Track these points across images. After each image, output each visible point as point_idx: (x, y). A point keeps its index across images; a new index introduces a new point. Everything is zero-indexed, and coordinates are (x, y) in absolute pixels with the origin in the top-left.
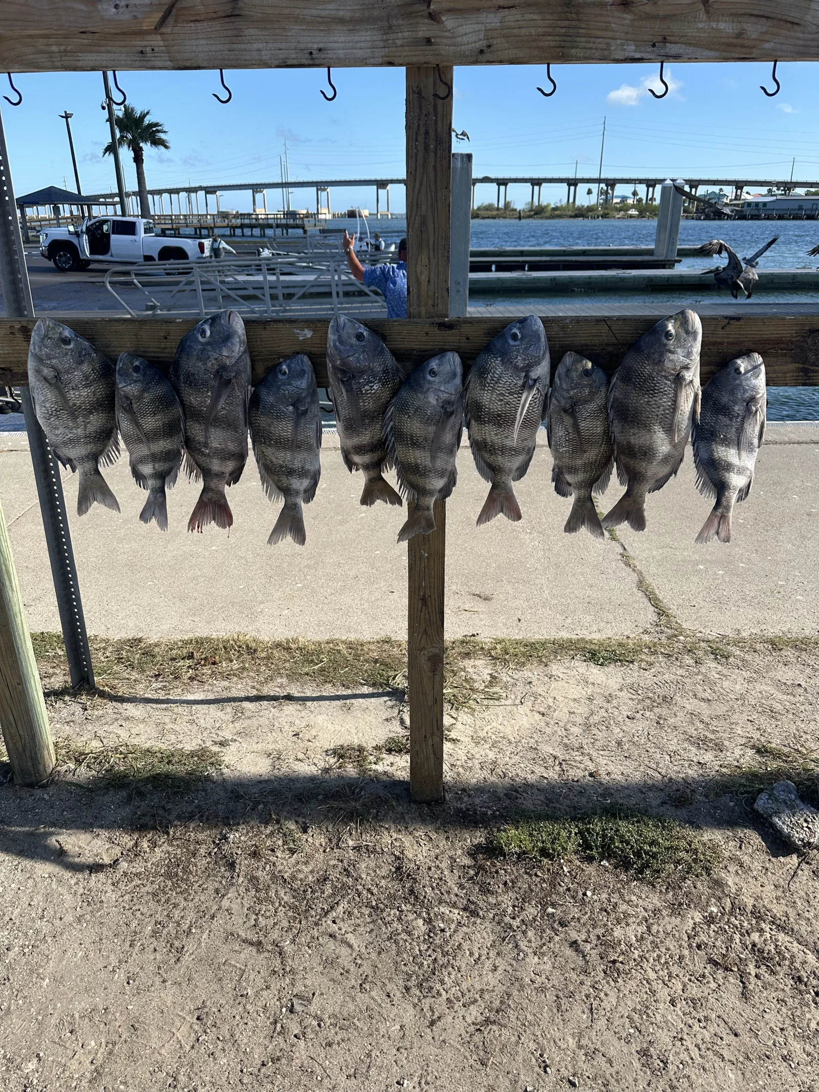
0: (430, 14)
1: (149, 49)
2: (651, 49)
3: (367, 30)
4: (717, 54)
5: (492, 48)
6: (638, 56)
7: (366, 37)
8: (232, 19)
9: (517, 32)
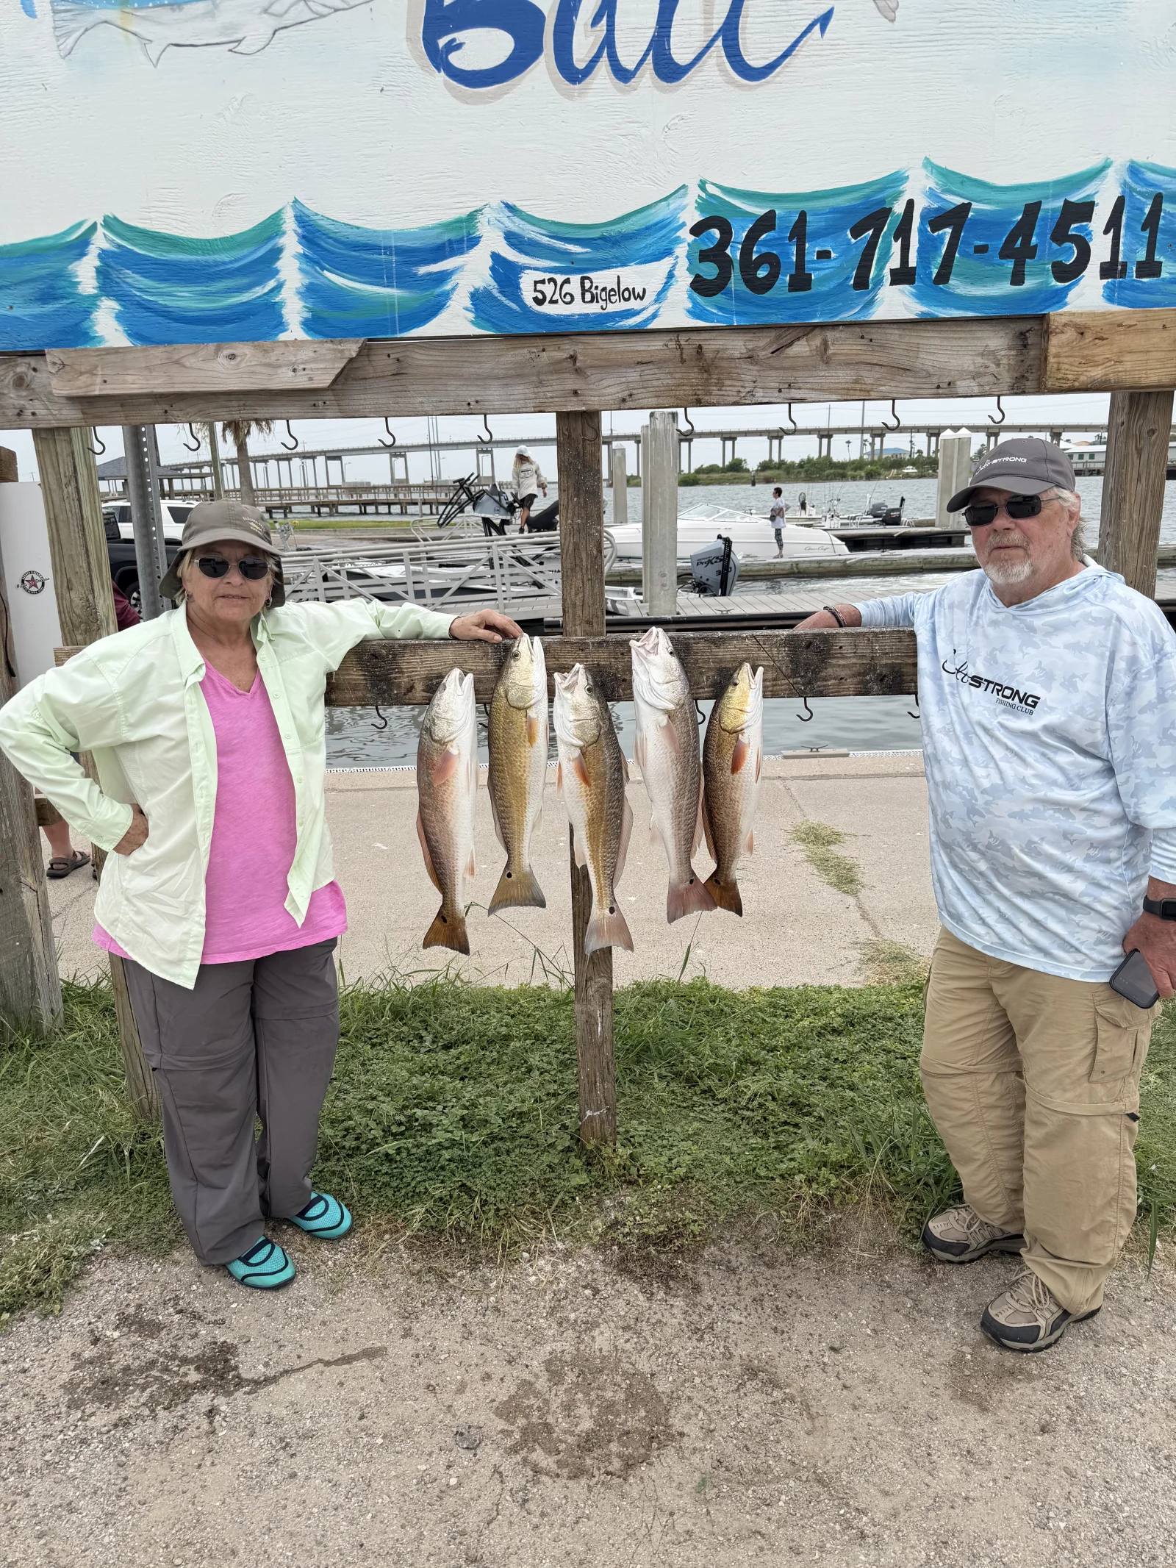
0: (576, 370)
1: (321, 403)
2: (777, 394)
3: (519, 385)
4: (838, 396)
5: (632, 398)
6: (766, 399)
7: (520, 390)
8: (398, 377)
9: (656, 383)
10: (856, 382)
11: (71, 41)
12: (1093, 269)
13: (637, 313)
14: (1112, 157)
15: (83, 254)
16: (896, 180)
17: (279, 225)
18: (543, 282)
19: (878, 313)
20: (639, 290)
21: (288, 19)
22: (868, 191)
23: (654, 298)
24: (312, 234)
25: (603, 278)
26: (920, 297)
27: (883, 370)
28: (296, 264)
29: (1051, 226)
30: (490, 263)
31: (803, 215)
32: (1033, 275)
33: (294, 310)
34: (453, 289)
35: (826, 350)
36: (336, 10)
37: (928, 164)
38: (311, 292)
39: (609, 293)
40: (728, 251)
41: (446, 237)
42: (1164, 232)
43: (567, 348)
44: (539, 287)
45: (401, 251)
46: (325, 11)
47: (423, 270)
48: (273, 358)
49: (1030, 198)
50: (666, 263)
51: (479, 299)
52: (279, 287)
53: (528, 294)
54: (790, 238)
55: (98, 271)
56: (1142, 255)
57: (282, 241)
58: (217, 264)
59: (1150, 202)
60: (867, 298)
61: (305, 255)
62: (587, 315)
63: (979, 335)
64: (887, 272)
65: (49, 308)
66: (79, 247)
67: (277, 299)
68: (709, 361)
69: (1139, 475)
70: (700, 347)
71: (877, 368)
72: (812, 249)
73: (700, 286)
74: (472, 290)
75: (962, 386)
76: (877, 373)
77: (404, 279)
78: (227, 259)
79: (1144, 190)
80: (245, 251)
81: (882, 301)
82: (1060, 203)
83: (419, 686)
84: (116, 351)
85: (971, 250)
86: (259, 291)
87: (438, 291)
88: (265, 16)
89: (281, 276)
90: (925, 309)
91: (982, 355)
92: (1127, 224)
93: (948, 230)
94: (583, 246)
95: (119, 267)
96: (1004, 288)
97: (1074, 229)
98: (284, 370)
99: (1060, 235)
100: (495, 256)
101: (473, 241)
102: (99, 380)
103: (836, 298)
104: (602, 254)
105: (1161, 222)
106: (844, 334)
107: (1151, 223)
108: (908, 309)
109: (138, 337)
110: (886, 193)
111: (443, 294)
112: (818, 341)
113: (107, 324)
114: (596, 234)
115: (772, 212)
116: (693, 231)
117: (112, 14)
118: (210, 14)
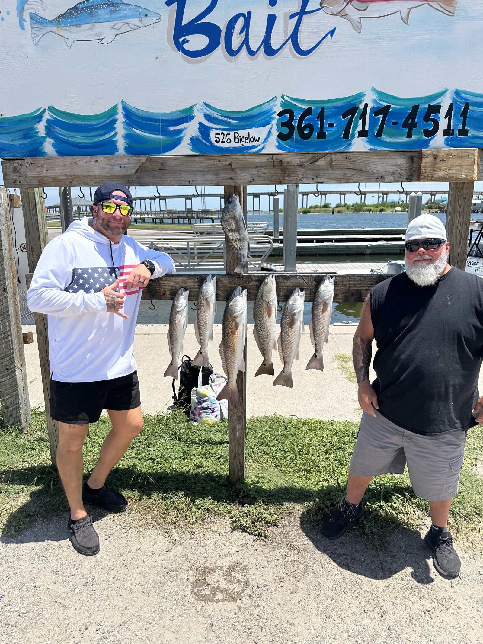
0: (232, 169)
1: (131, 180)
2: (312, 180)
3: (209, 174)
4: (336, 181)
5: (255, 180)
6: (307, 182)
7: (209, 177)
8: (161, 170)
9: (263, 175)
10: (344, 176)
11: (38, 39)
12: (440, 132)
13: (256, 147)
14: (448, 88)
15: (41, 121)
16: (360, 96)
17: (116, 111)
18: (219, 134)
19: (353, 148)
20: (257, 138)
21: (122, 31)
22: (348, 100)
23: (263, 141)
24: (129, 114)
25: (243, 133)
26: (370, 142)
27: (355, 171)
28: (122, 125)
29: (423, 114)
30: (198, 126)
31: (323, 109)
32: (416, 134)
33: (121, 144)
34: (184, 136)
35: (332, 163)
36: (140, 27)
37: (373, 89)
38: (128, 136)
39: (245, 139)
40: (293, 123)
41: (181, 116)
42: (469, 118)
43: (228, 160)
44: (218, 136)
45: (163, 121)
46: (136, 27)
47: (172, 129)
48: (112, 162)
49: (415, 103)
50: (269, 127)
51: (194, 140)
52: (116, 134)
53: (213, 139)
54: (318, 118)
55: (46, 127)
56: (460, 127)
57: (117, 116)
58: (91, 125)
59: (464, 106)
60: (349, 142)
61: (125, 122)
62: (236, 147)
63: (394, 157)
64: (356, 132)
65: (26, 142)
66: (39, 118)
67: (115, 139)
68: (285, 167)
69: (460, 215)
70: (281, 161)
71: (352, 170)
72: (326, 123)
73: (281, 137)
74: (191, 137)
75: (387, 178)
76: (352, 172)
77: (164, 132)
78: (96, 123)
79: (461, 101)
80: (103, 120)
81: (355, 143)
82: (427, 106)
83: (168, 293)
84: (51, 158)
85: (391, 124)
86: (107, 136)
87: (178, 137)
88: (112, 29)
89: (116, 130)
90: (372, 147)
91: (395, 166)
92: (454, 114)
93: (382, 116)
94: (235, 120)
95: (54, 126)
96: (404, 139)
97: (432, 116)
98: (116, 167)
99: (427, 118)
100: (200, 124)
101: (192, 118)
102: (45, 169)
103: (336, 142)
104: (243, 123)
105: (468, 114)
106: (339, 157)
107: (464, 114)
108: (365, 147)
109: (62, 153)
110: (356, 101)
111: (180, 137)
112: (328, 159)
113: (48, 147)
114: (240, 115)
115: (311, 108)
116: (279, 115)
117: (54, 29)
118: (91, 29)
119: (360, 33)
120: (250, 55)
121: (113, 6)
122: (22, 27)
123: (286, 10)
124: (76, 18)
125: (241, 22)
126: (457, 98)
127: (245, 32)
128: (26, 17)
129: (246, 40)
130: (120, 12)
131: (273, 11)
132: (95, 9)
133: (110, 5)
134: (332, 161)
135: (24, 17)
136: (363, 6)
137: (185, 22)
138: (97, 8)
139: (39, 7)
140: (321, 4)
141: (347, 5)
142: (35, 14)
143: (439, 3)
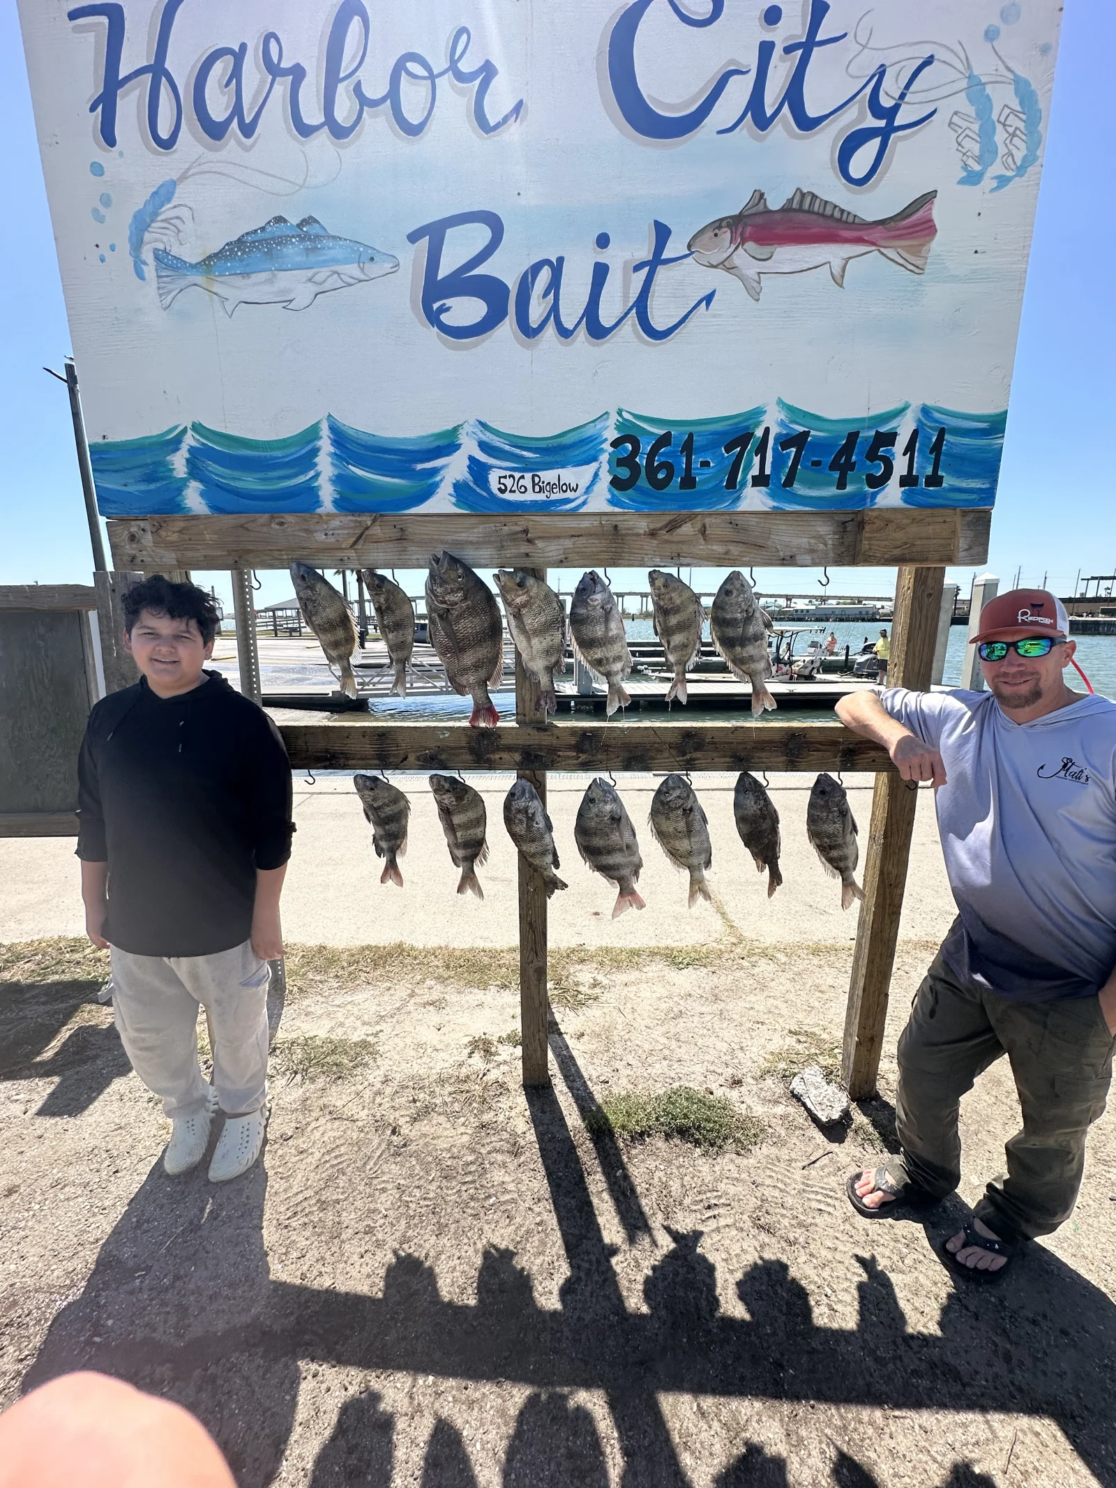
0: (528, 540)
1: (346, 558)
2: (670, 561)
3: (488, 548)
4: (713, 563)
5: (569, 559)
8: (401, 541)
9: (585, 549)
10: (726, 553)
11: (169, 298)
12: (894, 480)
13: (573, 500)
14: (911, 402)
15: (178, 449)
16: (757, 413)
17: (317, 433)
18: (505, 477)
19: (743, 506)
20: (573, 485)
21: (327, 286)
22: (736, 420)
24: (341, 438)
25: (548, 476)
26: (773, 496)
27: (745, 546)
28: (330, 459)
30: (468, 463)
31: (691, 435)
32: (852, 483)
33: (327, 493)
34: (441, 480)
35: (704, 531)
36: (360, 281)
37: (780, 402)
38: (339, 480)
40: (637, 460)
43: (522, 523)
44: (503, 480)
46: (352, 281)
47: (420, 467)
48: (311, 525)
49: (852, 428)
50: (594, 465)
51: (459, 487)
52: (317, 475)
53: (494, 486)
54: (682, 452)
55: (187, 460)
57: (320, 443)
59: (936, 433)
60: (736, 495)
61: (335, 454)
62: (536, 501)
63: (814, 523)
65: (152, 486)
66: (174, 444)
68: (622, 536)
69: (921, 624)
70: (616, 526)
71: (741, 545)
72: (697, 460)
73: (616, 483)
75: (800, 558)
76: (741, 548)
79: (933, 425)
80: (293, 450)
82: (873, 433)
83: (414, 757)
84: (196, 517)
85: (810, 464)
86: (302, 479)
87: (431, 481)
88: (310, 284)
89: (319, 468)
90: (775, 504)
91: (814, 537)
92: (919, 449)
93: (794, 450)
95: (203, 459)
96: (833, 491)
97: (882, 451)
98: (319, 534)
99: (872, 455)
100: (471, 458)
101: (458, 447)
102: (187, 538)
103: (713, 494)
104: (548, 459)
105: (944, 448)
106: (718, 521)
107: (937, 448)
108: (763, 503)
109: (216, 508)
110: (751, 422)
111: (434, 483)
112: (699, 525)
113: (194, 499)
114: (543, 444)
115: (669, 433)
116: (612, 445)
117: (200, 279)
118: (270, 281)
119: (758, 300)
120: (562, 336)
121: (310, 239)
122: (141, 276)
123: (627, 256)
124: (241, 260)
125: (545, 275)
126: (923, 419)
127: (552, 294)
128: (147, 255)
129: (555, 309)
130: (325, 252)
131: (604, 257)
132: (277, 245)
133: (303, 238)
134: (704, 526)
135: (143, 257)
136: (763, 251)
137: (443, 272)
138: (281, 242)
139: (172, 239)
140: (689, 247)
141: (736, 249)
142: (165, 251)
143: (899, 250)
